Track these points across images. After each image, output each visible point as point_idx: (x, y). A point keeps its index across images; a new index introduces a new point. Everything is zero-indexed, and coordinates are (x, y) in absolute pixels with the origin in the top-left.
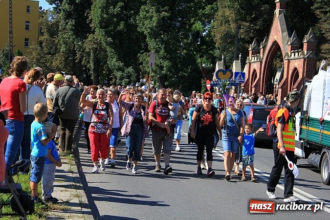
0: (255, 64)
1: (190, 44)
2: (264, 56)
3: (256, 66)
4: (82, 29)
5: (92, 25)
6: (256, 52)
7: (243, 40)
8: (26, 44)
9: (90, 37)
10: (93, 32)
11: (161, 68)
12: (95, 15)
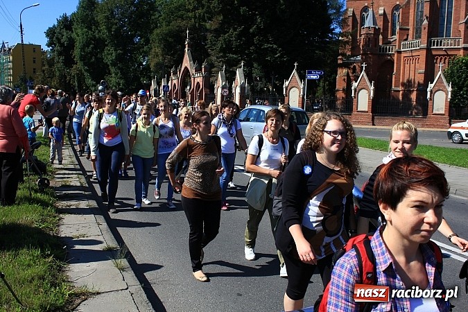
0: (175, 81)
1: (136, 69)
2: (180, 75)
4: (69, 62)
5: (75, 59)
6: (175, 73)
7: (167, 66)
8: (34, 72)
9: (74, 67)
10: (76, 64)
11: (119, 84)
12: (77, 53)
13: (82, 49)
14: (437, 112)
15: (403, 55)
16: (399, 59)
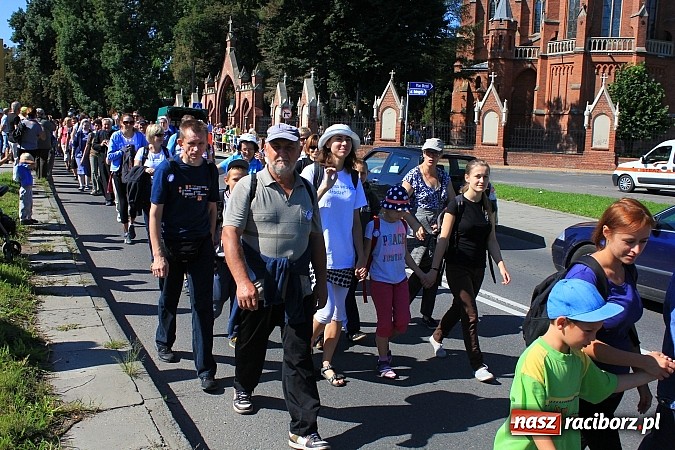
0: (211, 97)
2: (218, 88)
3: (211, 98)
4: (47, 66)
5: (57, 62)
6: (211, 85)
7: (198, 74)
9: (56, 72)
10: (59, 68)
12: (59, 52)
13: (69, 46)
14: (598, 147)
15: (550, 62)
16: (544, 68)
